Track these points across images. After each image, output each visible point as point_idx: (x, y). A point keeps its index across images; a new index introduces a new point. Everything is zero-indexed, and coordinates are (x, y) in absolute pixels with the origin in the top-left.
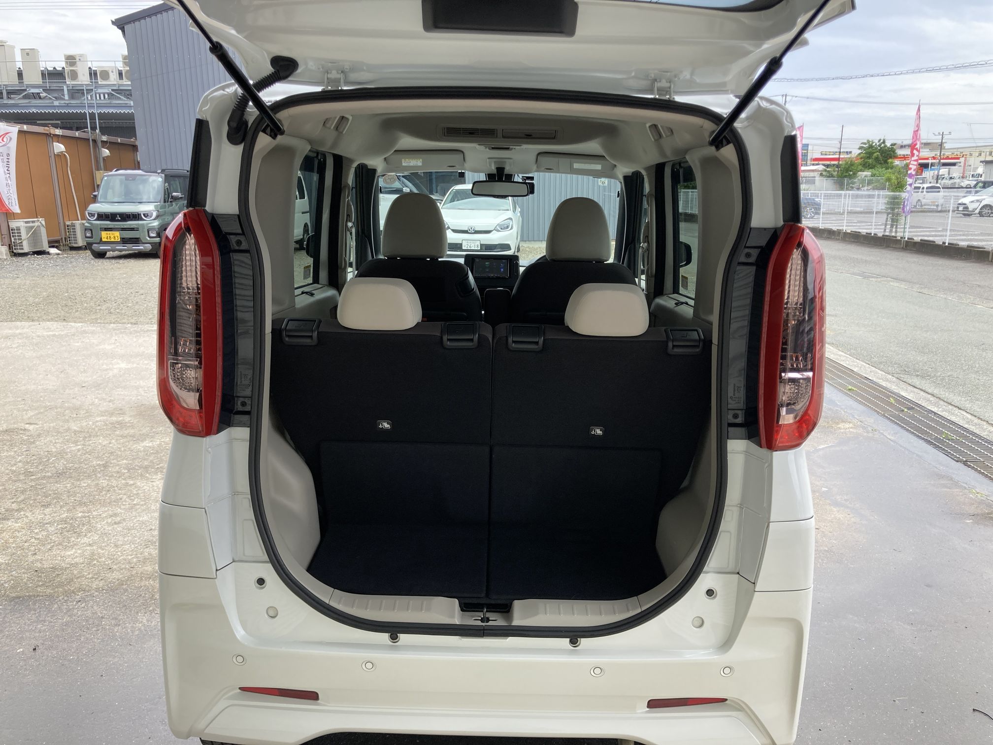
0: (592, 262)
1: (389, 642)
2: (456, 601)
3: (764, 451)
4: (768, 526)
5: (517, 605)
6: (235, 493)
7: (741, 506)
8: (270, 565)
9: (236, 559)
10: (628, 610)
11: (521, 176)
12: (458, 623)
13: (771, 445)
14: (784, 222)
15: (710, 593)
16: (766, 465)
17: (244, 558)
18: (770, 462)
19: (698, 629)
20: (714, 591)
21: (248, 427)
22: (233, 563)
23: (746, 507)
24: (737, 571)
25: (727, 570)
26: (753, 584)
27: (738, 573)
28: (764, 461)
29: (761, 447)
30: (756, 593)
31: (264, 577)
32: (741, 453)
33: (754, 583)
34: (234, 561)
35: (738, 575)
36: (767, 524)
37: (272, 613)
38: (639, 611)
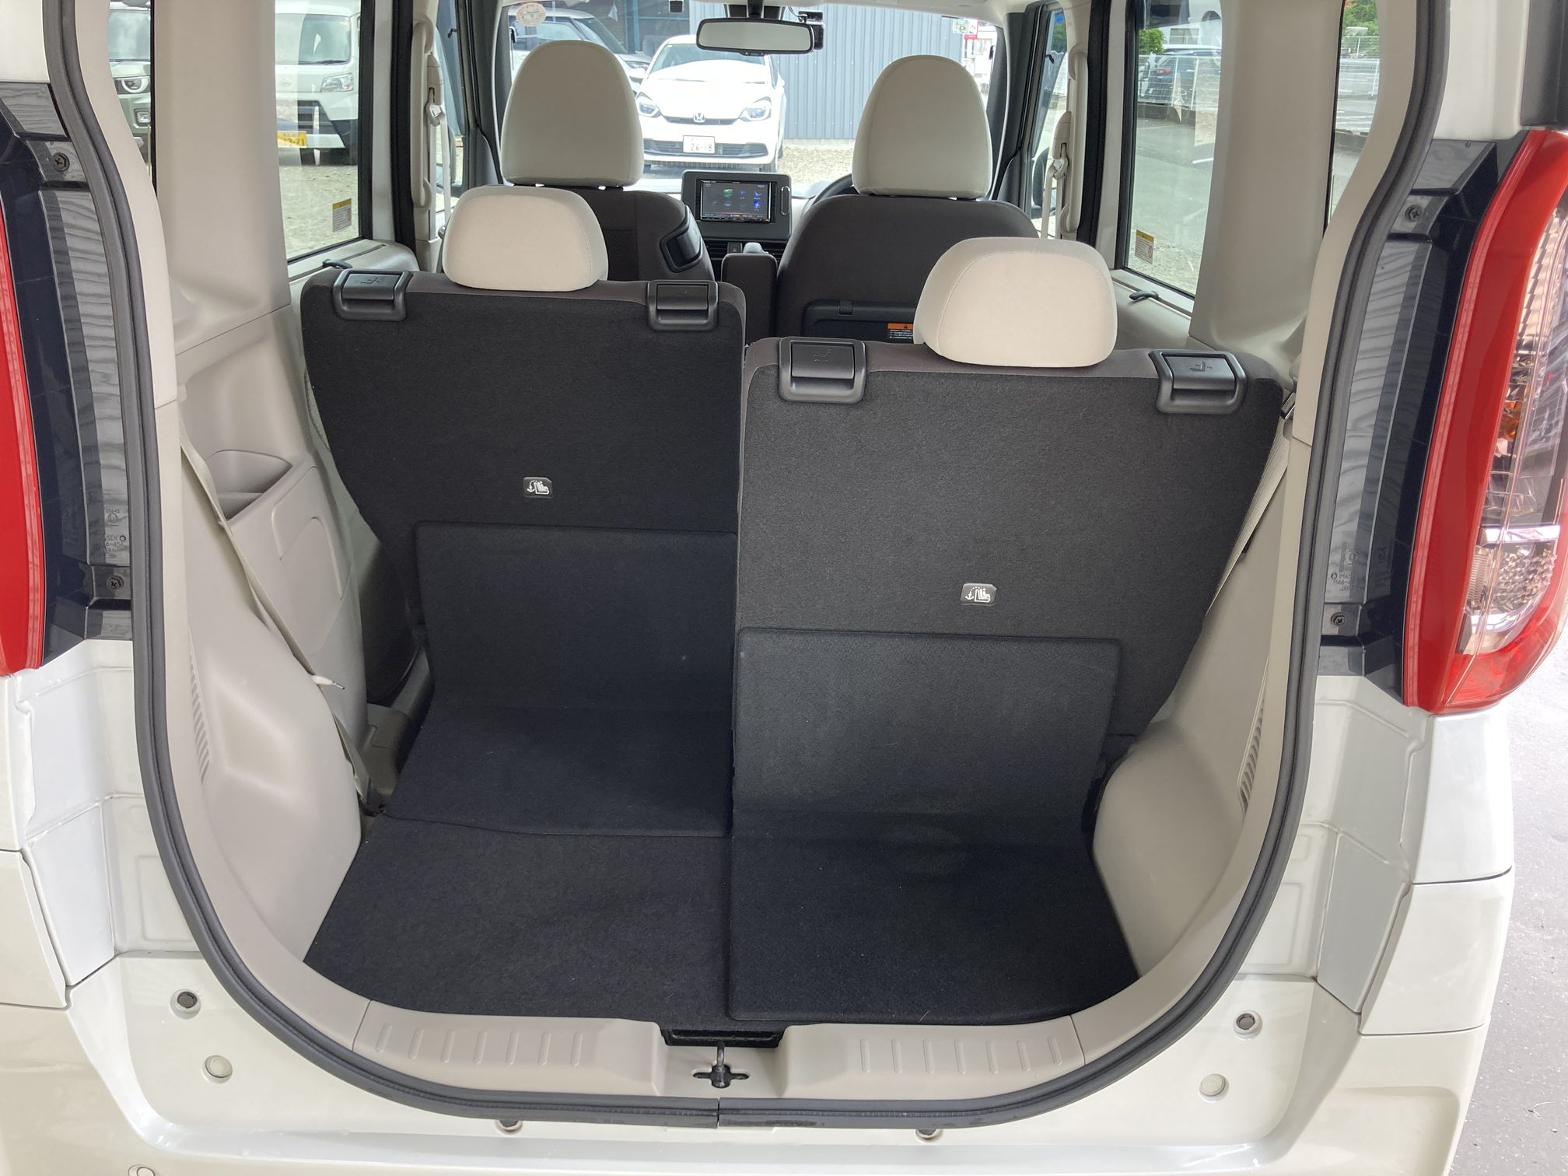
0: (946, 198)
1: (499, 1132)
2: (655, 1028)
3: (1413, 714)
4: (1408, 891)
5: (795, 1034)
6: (108, 796)
7: (1332, 826)
8: (203, 964)
9: (125, 947)
10: (1054, 1061)
11: (796, 10)
12: (658, 1094)
13: (1430, 700)
14: (1523, 123)
15: (1246, 1022)
16: (1413, 745)
17: (145, 945)
18: (1423, 738)
19: (1213, 1102)
20: (1253, 1014)
21: (130, 640)
22: (118, 959)
23: (1344, 832)
24: (1312, 972)
25: (1287, 970)
26: (1356, 1017)
27: (1315, 979)
28: (1407, 735)
29: (1404, 702)
30: (1363, 1037)
31: (193, 990)
32: (1345, 705)
33: (1360, 1014)
34: (118, 954)
35: (1313, 984)
36: (1403, 886)
37: (217, 1068)
38: (1079, 1063)
